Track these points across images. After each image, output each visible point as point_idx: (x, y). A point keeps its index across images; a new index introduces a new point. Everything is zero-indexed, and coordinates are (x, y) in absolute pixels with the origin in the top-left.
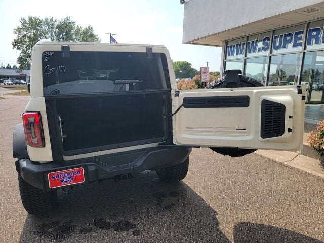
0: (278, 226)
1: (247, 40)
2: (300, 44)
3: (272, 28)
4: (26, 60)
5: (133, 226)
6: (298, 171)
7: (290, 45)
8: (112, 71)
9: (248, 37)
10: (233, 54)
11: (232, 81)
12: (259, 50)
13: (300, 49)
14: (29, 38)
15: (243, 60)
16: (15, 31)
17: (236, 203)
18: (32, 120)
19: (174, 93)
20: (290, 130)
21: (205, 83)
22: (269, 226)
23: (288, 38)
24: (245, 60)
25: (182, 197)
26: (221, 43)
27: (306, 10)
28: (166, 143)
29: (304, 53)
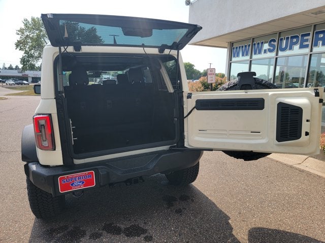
0: (293, 231)
1: (253, 42)
2: (307, 46)
3: (278, 29)
4: (28, 61)
5: (144, 231)
6: (309, 174)
7: (296, 47)
8: (120, 72)
9: (253, 39)
10: (238, 56)
11: (246, 83)
12: (265, 52)
13: (307, 51)
14: (32, 38)
15: (249, 62)
16: (18, 32)
17: (248, 207)
18: (42, 122)
19: (187, 95)
20: (307, 134)
21: (212, 84)
22: (284, 231)
23: (295, 40)
24: (251, 61)
25: (193, 201)
26: (226, 45)
27: (313, 12)
28: (177, 146)
29: (311, 55)
